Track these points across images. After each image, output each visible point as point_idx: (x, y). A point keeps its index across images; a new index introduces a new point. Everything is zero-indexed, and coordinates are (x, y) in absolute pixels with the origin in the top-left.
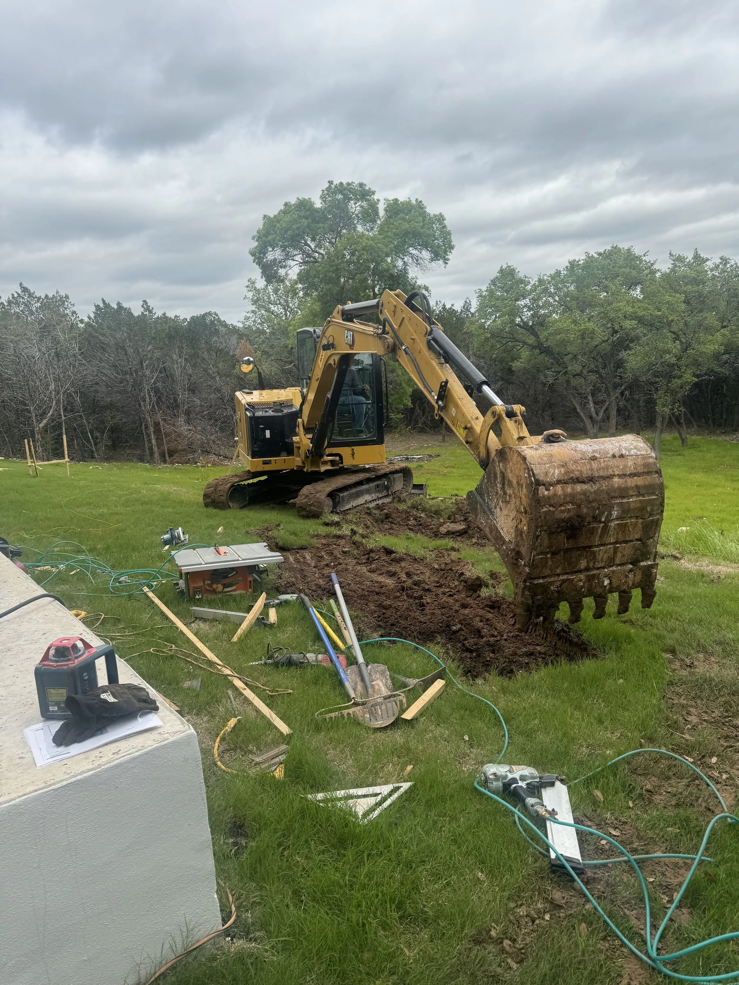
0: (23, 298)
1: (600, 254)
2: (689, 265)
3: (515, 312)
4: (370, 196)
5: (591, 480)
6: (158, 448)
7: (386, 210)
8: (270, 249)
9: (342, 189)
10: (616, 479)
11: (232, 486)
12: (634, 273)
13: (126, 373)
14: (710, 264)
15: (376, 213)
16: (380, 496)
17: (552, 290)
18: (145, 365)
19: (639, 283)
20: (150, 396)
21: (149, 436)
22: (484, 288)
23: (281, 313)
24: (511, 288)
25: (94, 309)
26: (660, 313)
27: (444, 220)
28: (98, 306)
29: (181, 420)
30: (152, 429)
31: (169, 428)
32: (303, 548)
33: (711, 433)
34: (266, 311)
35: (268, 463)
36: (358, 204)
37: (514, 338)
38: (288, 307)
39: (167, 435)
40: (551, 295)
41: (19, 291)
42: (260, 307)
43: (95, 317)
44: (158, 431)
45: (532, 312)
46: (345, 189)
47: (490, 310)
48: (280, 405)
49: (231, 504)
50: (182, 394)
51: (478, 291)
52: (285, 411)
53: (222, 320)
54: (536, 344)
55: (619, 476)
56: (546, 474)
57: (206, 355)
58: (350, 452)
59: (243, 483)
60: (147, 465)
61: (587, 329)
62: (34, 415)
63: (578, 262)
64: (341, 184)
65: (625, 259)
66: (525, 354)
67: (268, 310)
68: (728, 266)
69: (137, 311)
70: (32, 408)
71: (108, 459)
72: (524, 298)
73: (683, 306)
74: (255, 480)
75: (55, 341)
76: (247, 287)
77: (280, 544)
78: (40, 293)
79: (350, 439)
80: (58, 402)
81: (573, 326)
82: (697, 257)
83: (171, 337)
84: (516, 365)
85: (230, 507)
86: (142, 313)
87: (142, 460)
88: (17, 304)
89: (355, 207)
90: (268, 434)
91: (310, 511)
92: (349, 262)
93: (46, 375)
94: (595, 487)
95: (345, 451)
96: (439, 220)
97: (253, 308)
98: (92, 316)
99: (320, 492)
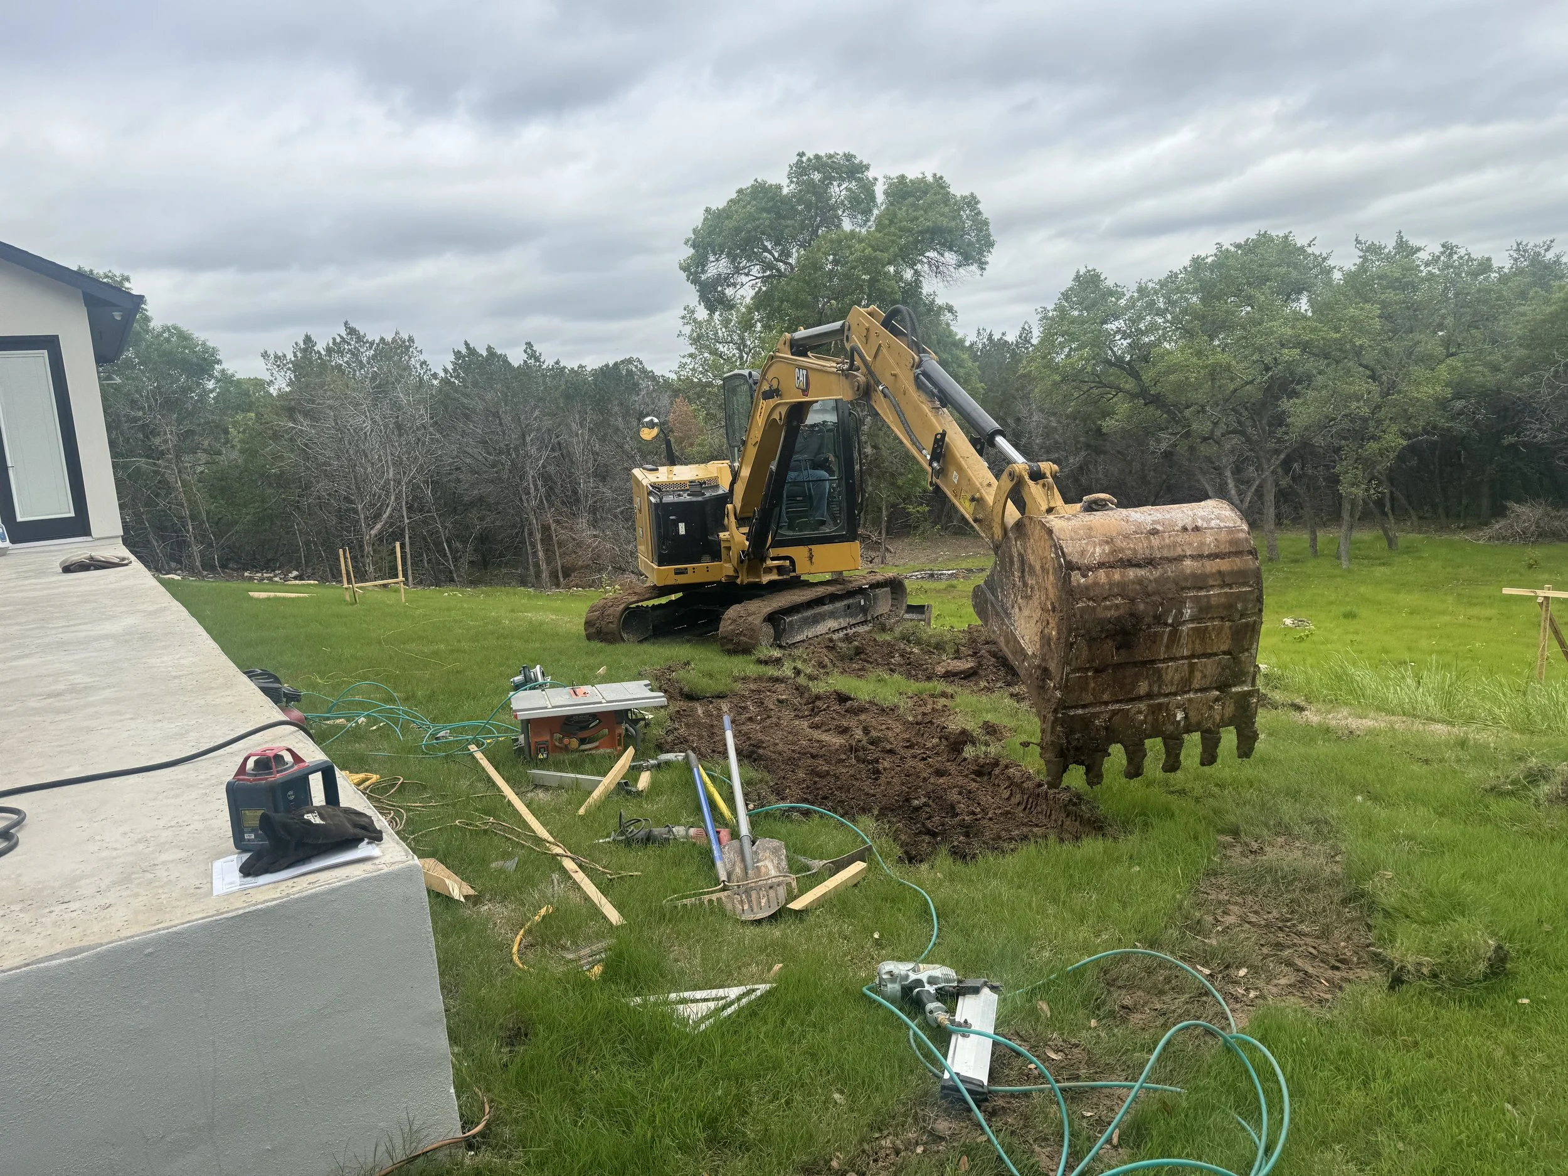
0: (349, 344)
1: (1238, 246)
2: (1389, 258)
3: (1101, 341)
4: (863, 172)
6: (548, 564)
7: (886, 193)
8: (712, 258)
9: (819, 163)
11: (627, 608)
12: (1294, 274)
13: (501, 453)
14: (1423, 255)
15: (872, 197)
16: (853, 621)
17: (1162, 305)
18: (528, 439)
19: (1304, 289)
20: (536, 486)
21: (534, 546)
22: (1051, 307)
23: (734, 355)
24: (1094, 304)
25: (452, 358)
26: (1338, 335)
27: (977, 202)
28: (459, 352)
29: (583, 522)
30: (538, 536)
31: (564, 534)
32: (721, 696)
33: (1441, 529)
34: (710, 353)
35: (682, 573)
36: (844, 186)
37: (1100, 382)
38: (745, 346)
39: (560, 545)
40: (1161, 313)
41: (344, 334)
42: (701, 348)
43: (455, 370)
44: (547, 539)
45: (1129, 341)
46: (825, 165)
47: (1060, 339)
48: (699, 486)
49: (625, 636)
50: (585, 482)
51: (1040, 310)
52: (708, 495)
53: (649, 369)
54: (1138, 390)
57: (620, 423)
58: (807, 554)
59: (645, 604)
60: (530, 590)
61: (1217, 364)
62: (362, 516)
63: (1204, 259)
64: (817, 157)
65: (1280, 252)
66: (1123, 407)
67: (714, 352)
68: (1455, 257)
69: (517, 358)
70: (360, 507)
71: (473, 583)
72: (1117, 318)
73: (1377, 324)
74: (663, 600)
75: (396, 405)
76: (683, 318)
77: (686, 689)
78: (373, 336)
79: (807, 533)
80: (398, 498)
81: (1195, 360)
82: (1402, 245)
83: (568, 397)
84: (1109, 424)
85: (623, 640)
86: (525, 362)
87: (523, 583)
88: (341, 353)
89: (838, 191)
90: (682, 529)
91: (738, 644)
92: (831, 274)
93: (380, 456)
95: (798, 553)
96: (969, 204)
97: (692, 350)
98: (450, 367)
99: (754, 614)
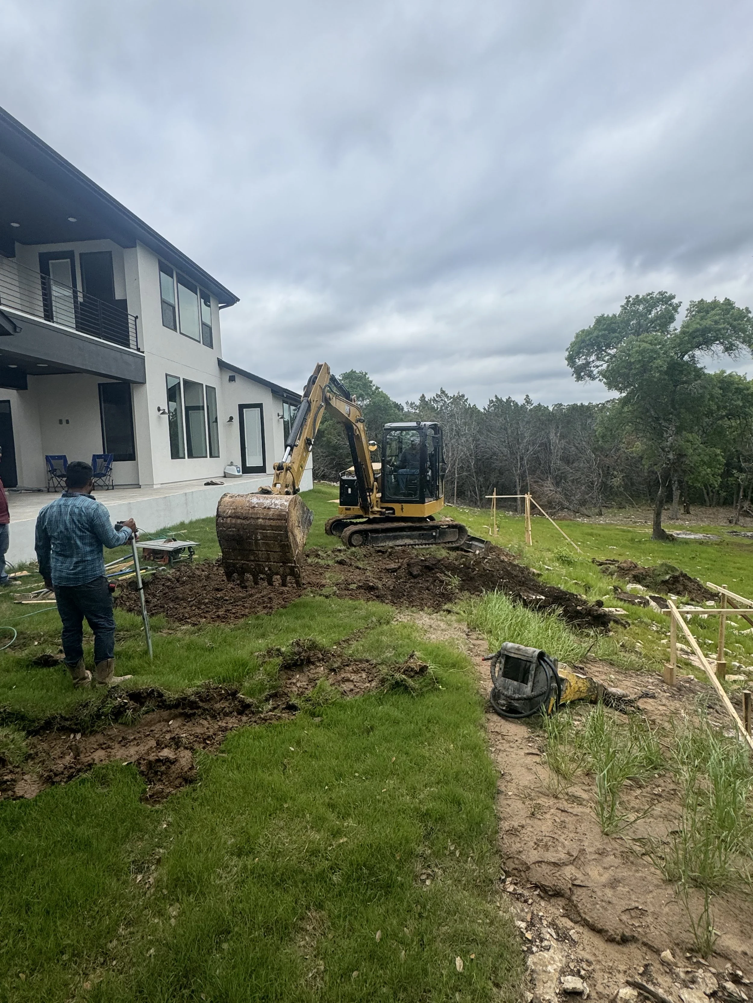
4: (672, 300)
5: (245, 518)
7: (688, 310)
10: (260, 520)
25: (488, 403)
28: (492, 400)
29: (549, 483)
30: (519, 488)
31: (536, 488)
39: (533, 493)
43: (491, 409)
50: (554, 463)
55: (263, 519)
56: (224, 512)
69: (520, 402)
86: (524, 404)
94: (248, 522)
98: (487, 407)
